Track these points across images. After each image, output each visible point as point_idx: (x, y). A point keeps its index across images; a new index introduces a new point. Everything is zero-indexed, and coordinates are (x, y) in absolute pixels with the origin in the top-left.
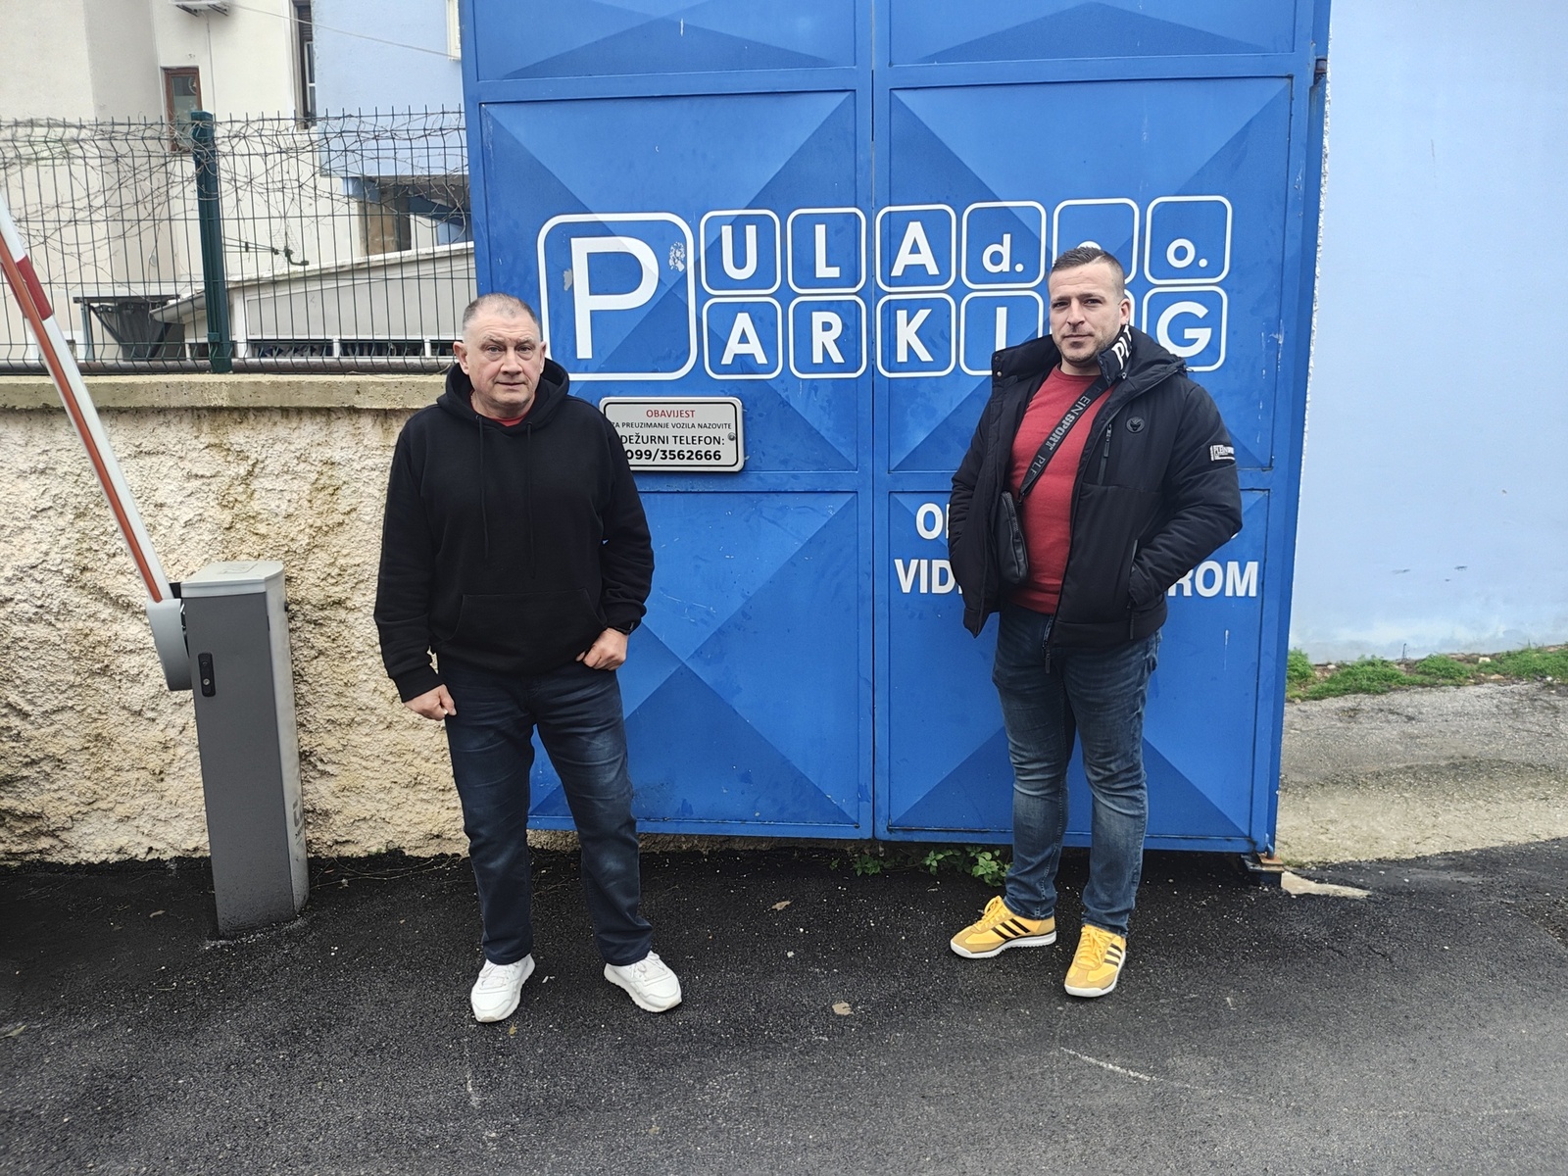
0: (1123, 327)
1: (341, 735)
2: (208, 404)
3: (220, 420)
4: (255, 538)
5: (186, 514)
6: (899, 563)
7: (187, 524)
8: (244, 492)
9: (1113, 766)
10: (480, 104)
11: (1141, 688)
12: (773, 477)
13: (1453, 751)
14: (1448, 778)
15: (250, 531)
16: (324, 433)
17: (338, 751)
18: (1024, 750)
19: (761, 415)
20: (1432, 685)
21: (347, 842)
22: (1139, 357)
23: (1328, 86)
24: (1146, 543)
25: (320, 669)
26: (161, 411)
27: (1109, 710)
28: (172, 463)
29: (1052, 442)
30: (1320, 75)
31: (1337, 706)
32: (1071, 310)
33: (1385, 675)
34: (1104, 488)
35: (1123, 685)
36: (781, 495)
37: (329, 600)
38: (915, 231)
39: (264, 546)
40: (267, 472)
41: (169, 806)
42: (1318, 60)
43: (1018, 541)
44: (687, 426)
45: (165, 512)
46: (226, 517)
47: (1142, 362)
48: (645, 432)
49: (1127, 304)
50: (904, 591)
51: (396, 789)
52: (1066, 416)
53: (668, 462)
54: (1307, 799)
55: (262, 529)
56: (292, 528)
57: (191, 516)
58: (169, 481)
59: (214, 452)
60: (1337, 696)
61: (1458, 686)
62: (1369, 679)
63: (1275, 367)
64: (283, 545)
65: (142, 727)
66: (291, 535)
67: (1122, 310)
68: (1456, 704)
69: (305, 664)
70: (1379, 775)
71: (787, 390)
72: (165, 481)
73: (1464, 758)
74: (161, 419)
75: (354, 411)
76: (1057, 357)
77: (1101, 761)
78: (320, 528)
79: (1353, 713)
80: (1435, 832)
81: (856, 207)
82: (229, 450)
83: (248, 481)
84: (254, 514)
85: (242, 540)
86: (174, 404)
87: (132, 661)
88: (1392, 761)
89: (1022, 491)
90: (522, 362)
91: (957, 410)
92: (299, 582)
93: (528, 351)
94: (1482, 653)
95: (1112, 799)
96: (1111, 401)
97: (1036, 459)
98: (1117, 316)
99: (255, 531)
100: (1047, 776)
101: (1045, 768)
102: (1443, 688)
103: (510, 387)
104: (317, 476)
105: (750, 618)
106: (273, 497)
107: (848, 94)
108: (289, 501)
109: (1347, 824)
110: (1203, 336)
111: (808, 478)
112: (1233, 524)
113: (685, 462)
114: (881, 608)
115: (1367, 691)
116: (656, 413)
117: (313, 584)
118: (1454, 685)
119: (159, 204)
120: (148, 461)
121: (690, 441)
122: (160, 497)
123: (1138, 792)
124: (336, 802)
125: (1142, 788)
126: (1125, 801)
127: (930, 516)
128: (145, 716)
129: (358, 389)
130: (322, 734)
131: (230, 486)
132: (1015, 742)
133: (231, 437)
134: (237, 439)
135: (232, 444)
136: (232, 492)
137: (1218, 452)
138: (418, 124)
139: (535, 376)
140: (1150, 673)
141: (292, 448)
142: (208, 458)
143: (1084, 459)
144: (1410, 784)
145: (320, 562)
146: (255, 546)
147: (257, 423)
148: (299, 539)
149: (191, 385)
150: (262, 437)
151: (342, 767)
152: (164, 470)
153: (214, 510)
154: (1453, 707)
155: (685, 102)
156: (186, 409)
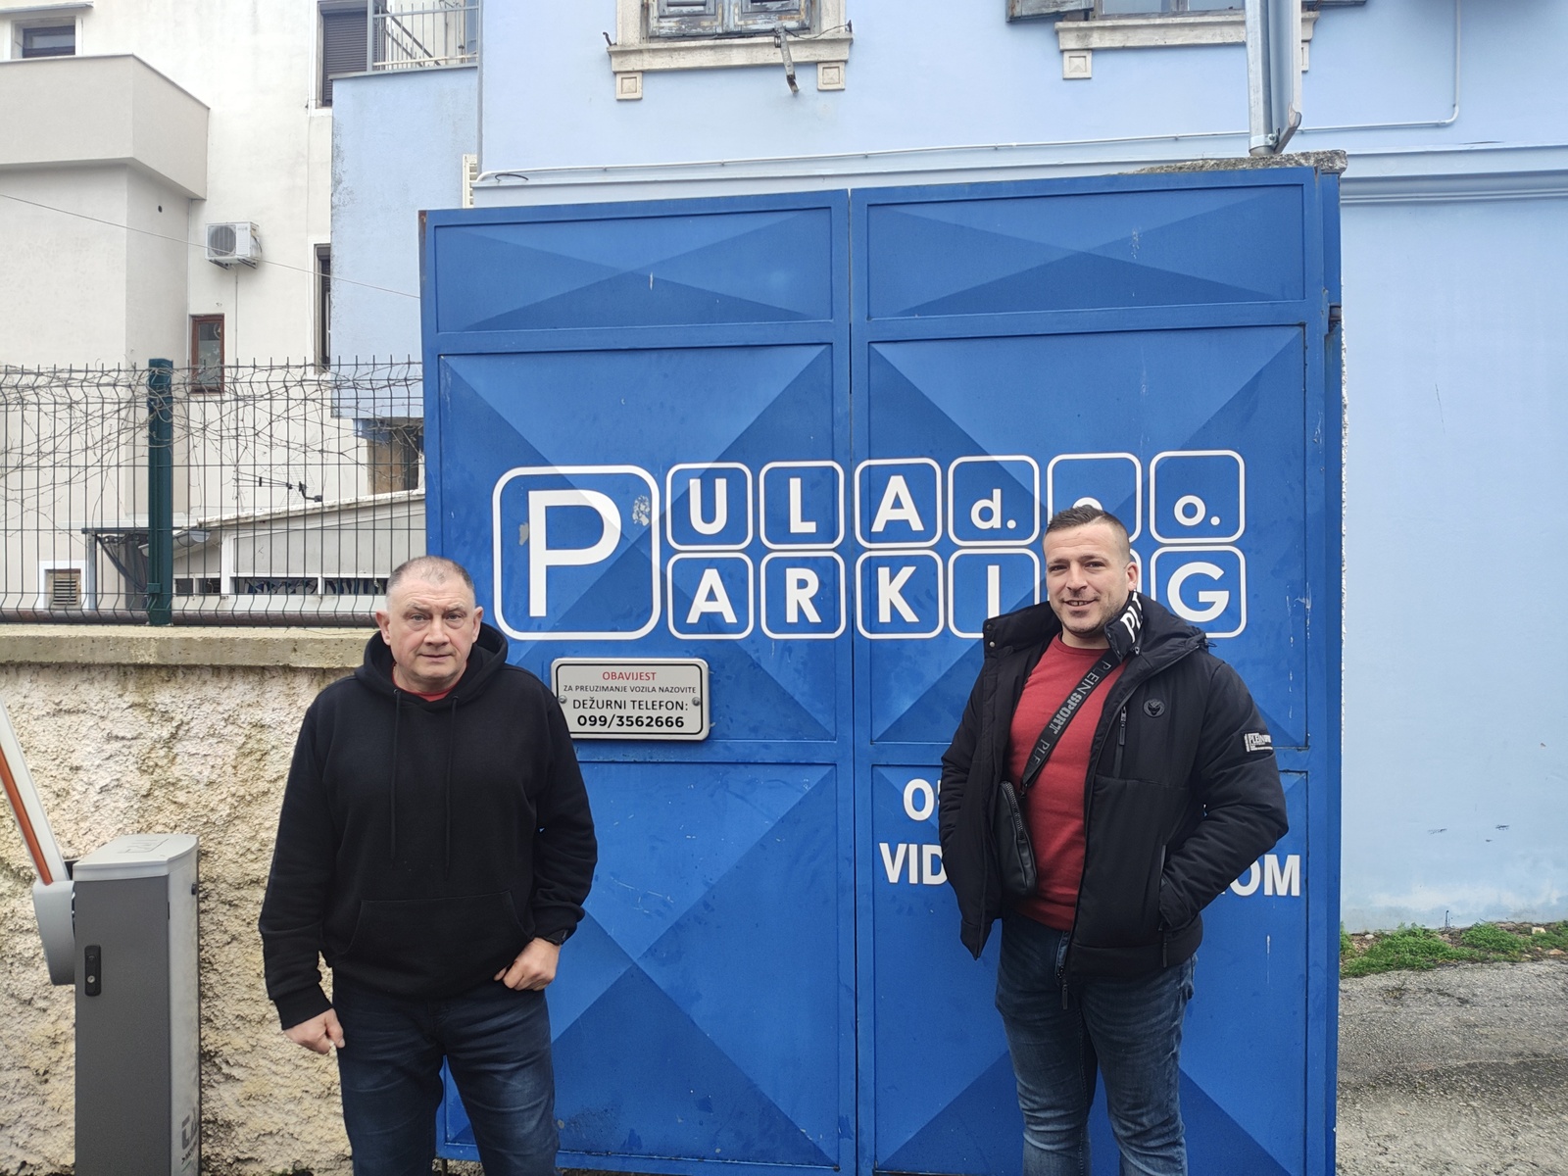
0: (1131, 594)
1: (251, 1034)
2: (134, 662)
3: (147, 677)
4: (173, 807)
5: (103, 778)
6: (884, 848)
7: (103, 790)
8: (166, 756)
9: (1145, 1120)
10: (439, 356)
11: (1176, 1023)
12: (741, 745)
13: (1521, 1046)
14: (1520, 1083)
15: (168, 799)
16: (256, 693)
17: (246, 1052)
18: (1036, 1094)
19: (728, 678)
20: (1484, 960)
21: (250, 1159)
22: (1153, 629)
23: (1343, 334)
24: (1176, 848)
25: (232, 957)
26: (86, 667)
27: (1139, 1051)
28: (92, 723)
29: (1056, 725)
30: (1334, 322)
31: (1381, 985)
32: (1071, 575)
33: (1429, 948)
34: (1122, 782)
35: (1154, 1020)
36: (750, 766)
37: (247, 878)
38: (897, 485)
39: (182, 816)
40: (191, 734)
41: (51, 1113)
42: (1331, 307)
43: (1023, 842)
44: (647, 690)
45: (81, 776)
46: (145, 783)
47: (1157, 636)
48: (601, 696)
49: (1134, 568)
50: (891, 881)
51: (308, 1101)
52: (1071, 695)
53: (625, 729)
54: (1358, 1106)
55: (181, 797)
56: (213, 797)
57: (108, 781)
58: (88, 742)
59: (137, 712)
60: (1379, 972)
61: (1513, 962)
62: (1411, 952)
63: (1304, 633)
64: (201, 816)
65: (31, 1019)
66: (211, 805)
67: (1129, 574)
68: (1514, 985)
69: (216, 951)
70: (1438, 1075)
71: (757, 651)
72: (83, 742)
73: (1536, 1055)
74: (85, 675)
75: (289, 670)
76: (1057, 627)
77: (1130, 1113)
78: (243, 797)
79: (1398, 994)
80: (1516, 1156)
81: (833, 460)
82: (153, 710)
83: (170, 745)
84: (174, 781)
85: (160, 809)
86: (99, 659)
87: (29, 941)
88: (1450, 1057)
89: (1025, 781)
90: (450, 631)
91: (946, 676)
92: (216, 857)
93: (457, 619)
94: (1534, 922)
95: (1144, 1159)
96: (1125, 679)
97: (1039, 744)
98: (1123, 581)
99: (175, 800)
100: (1065, 1127)
101: (1061, 1116)
102: (1496, 964)
103: (435, 660)
104: (244, 740)
105: (713, 910)
106: (194, 762)
107: (823, 347)
108: (213, 767)
109: (1408, 1141)
110: (1220, 599)
111: (781, 746)
112: (1277, 827)
113: (644, 729)
114: (864, 901)
115: (1411, 967)
116: (613, 676)
117: (230, 860)
118: (1508, 961)
119: (109, 451)
120: (67, 720)
121: (650, 706)
122: (76, 759)
123: (1175, 1150)
124: (240, 1112)
125: (1181, 1145)
126: (1160, 1162)
127: (919, 795)
128: (36, 1006)
129: (295, 646)
130: (230, 1032)
131: (152, 749)
132: (1024, 1084)
133: (157, 696)
134: (162, 698)
135: (157, 704)
136: (153, 755)
137: (1254, 741)
138: (383, 373)
139: (465, 648)
140: (1185, 1003)
141: (220, 709)
142: (131, 718)
143: (1096, 747)
144: (1476, 1089)
145: (239, 836)
146: (173, 816)
147: (186, 682)
148: (219, 809)
149: (118, 641)
150: (190, 697)
151: (250, 1071)
152: (84, 730)
153: (132, 775)
154: (1511, 988)
155: (654, 355)
156: (112, 666)
